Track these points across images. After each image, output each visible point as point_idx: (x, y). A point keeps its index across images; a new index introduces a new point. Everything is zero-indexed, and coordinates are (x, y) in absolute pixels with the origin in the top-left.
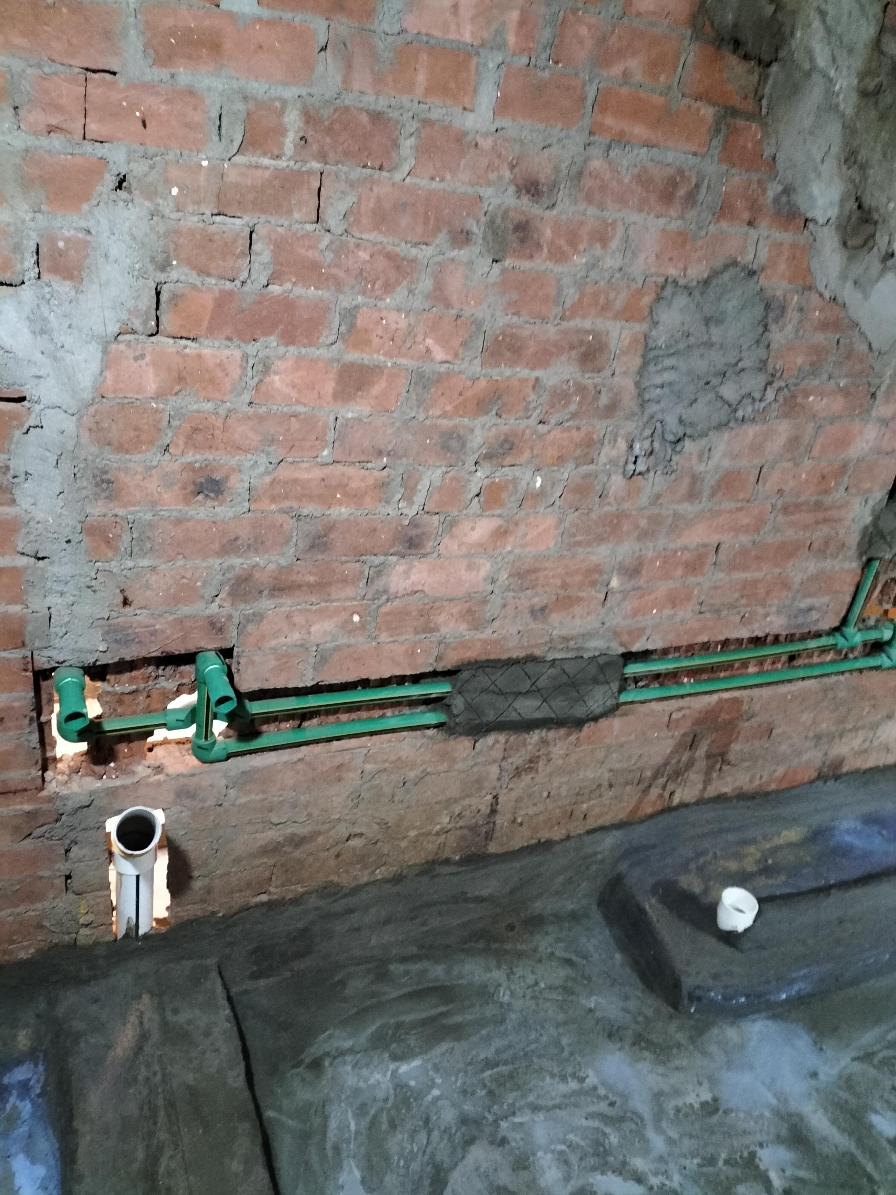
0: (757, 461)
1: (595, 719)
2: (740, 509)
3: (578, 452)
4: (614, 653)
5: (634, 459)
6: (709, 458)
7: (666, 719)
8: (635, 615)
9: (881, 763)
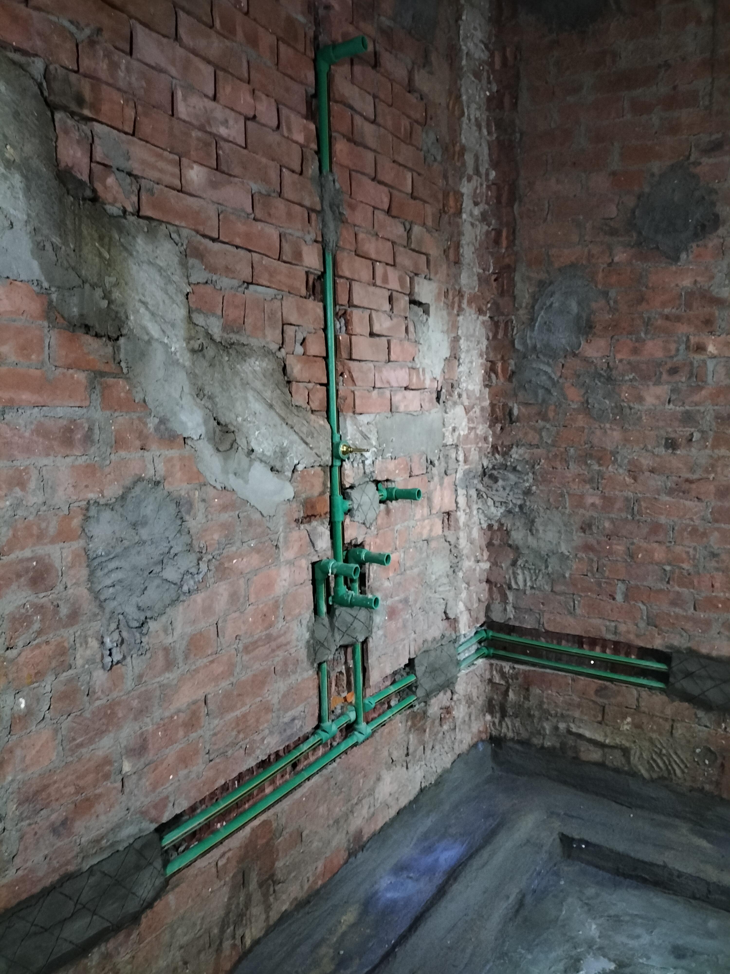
0: (212, 620)
1: (150, 905)
2: (212, 662)
3: (54, 664)
4: (148, 832)
5: (108, 652)
6: (173, 630)
7: (214, 870)
8: (154, 789)
9: (387, 819)
